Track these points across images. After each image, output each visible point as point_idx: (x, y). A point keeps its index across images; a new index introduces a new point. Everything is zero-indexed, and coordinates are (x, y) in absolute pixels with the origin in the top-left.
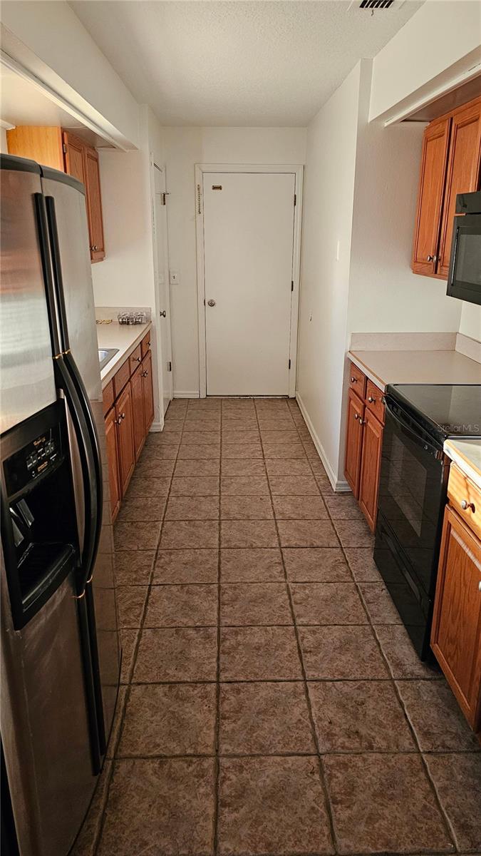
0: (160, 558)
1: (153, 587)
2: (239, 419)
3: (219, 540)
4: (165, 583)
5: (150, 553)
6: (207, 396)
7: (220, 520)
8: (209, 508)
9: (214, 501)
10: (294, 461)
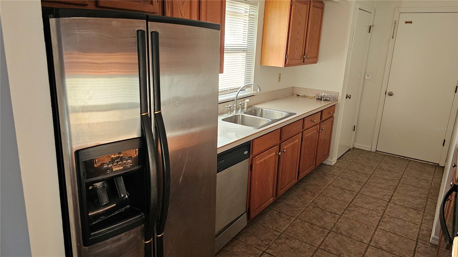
0: (280, 239)
1: (264, 253)
2: (390, 171)
3: (322, 243)
4: (272, 254)
5: (276, 233)
6: (376, 151)
7: (330, 230)
8: (329, 221)
9: (334, 217)
10: (411, 210)
